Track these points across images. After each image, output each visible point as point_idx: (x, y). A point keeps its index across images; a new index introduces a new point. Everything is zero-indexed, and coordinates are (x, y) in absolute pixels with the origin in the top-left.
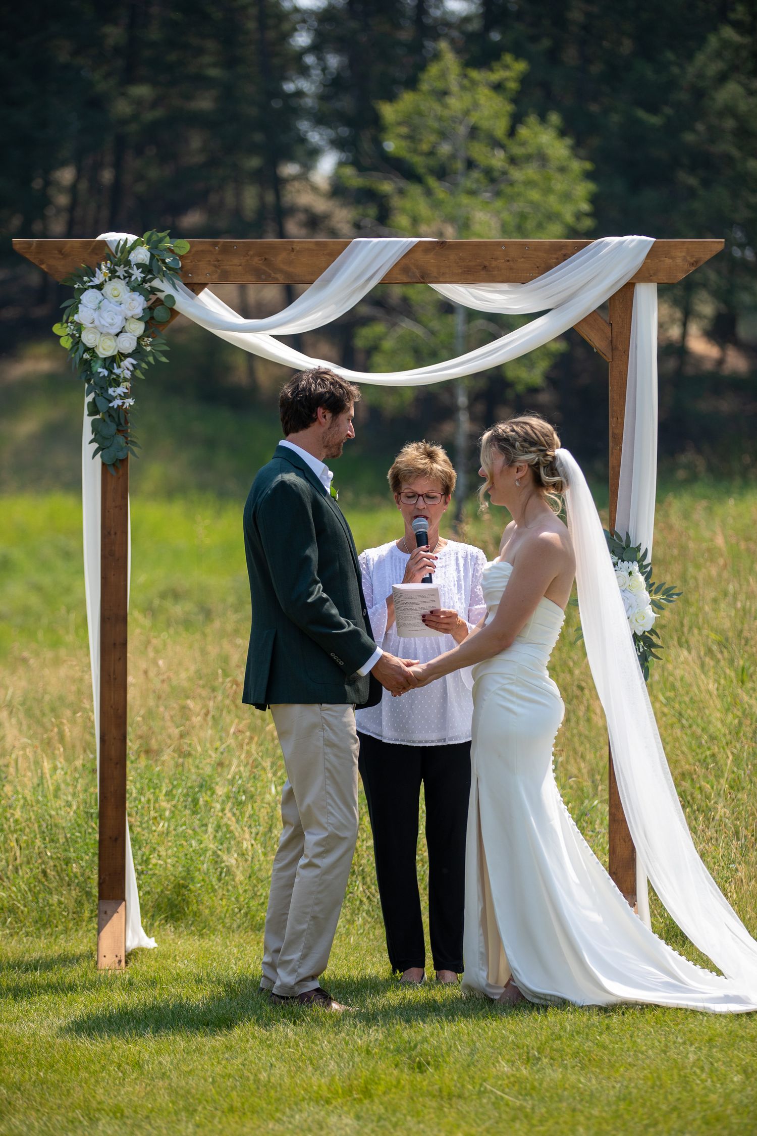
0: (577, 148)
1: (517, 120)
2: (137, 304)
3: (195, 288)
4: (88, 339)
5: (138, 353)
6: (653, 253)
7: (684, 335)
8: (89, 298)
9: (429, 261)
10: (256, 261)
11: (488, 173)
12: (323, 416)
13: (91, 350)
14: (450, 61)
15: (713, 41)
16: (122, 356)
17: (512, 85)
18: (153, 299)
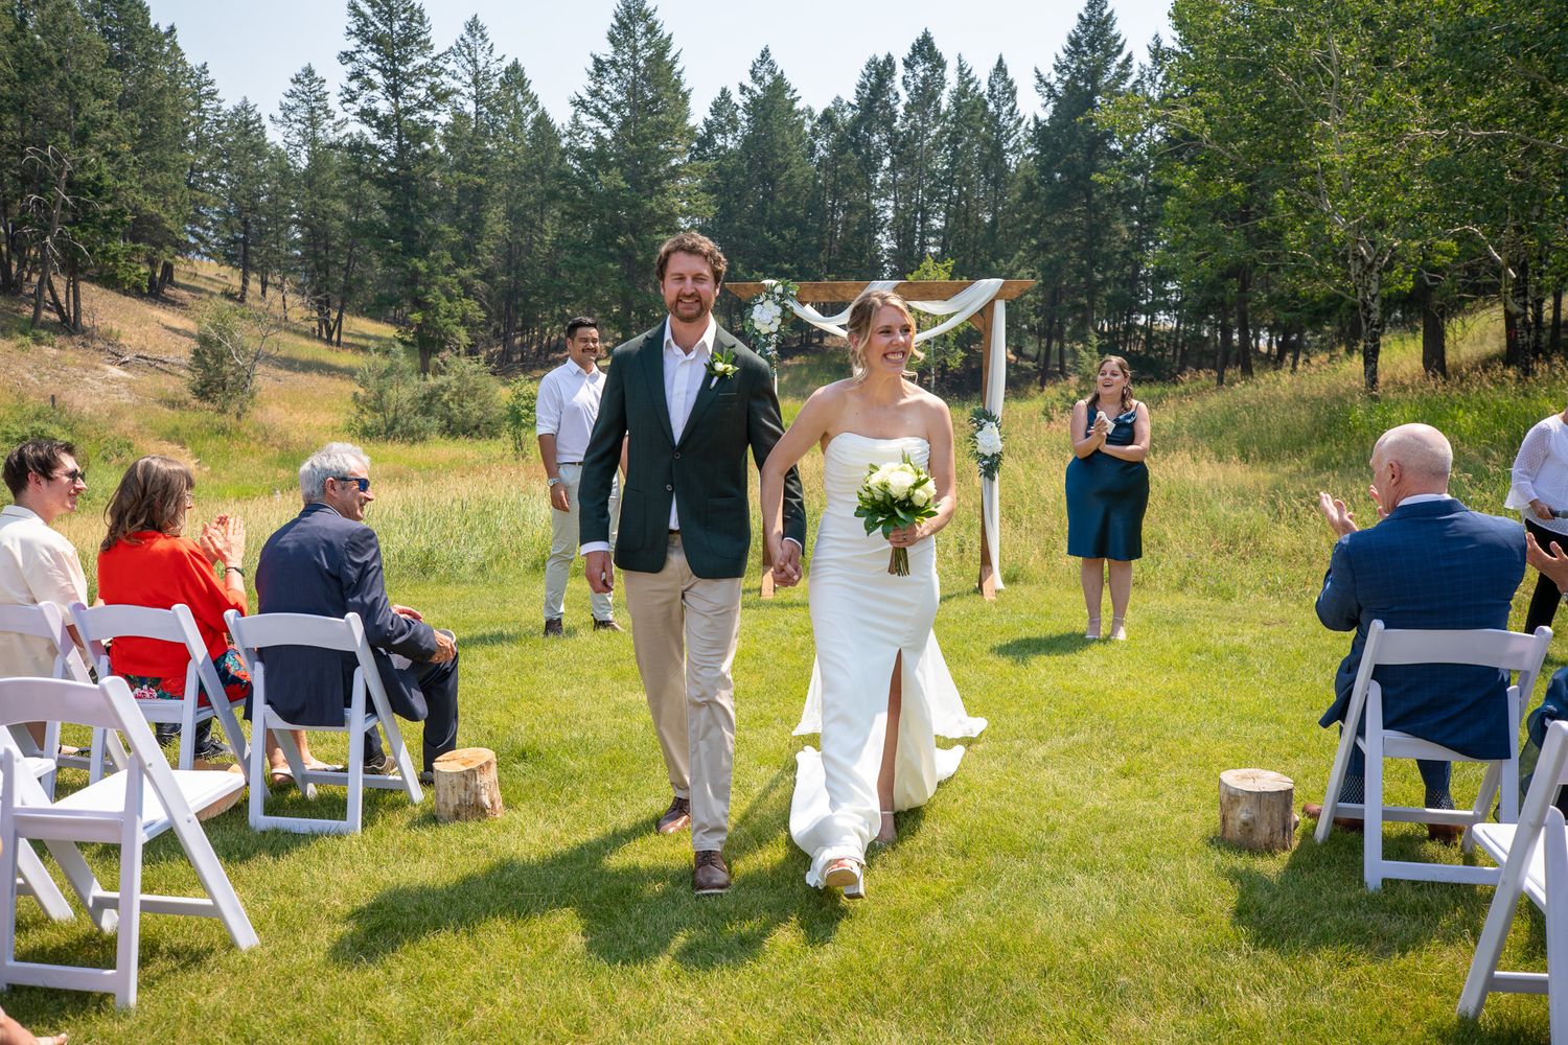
2: (778, 310)
3: (803, 304)
4: (757, 326)
5: (778, 332)
6: (1003, 286)
8: (757, 308)
10: (830, 291)
13: (758, 331)
14: (929, 261)
15: (1016, 256)
16: (772, 333)
17: (950, 269)
18: (785, 308)
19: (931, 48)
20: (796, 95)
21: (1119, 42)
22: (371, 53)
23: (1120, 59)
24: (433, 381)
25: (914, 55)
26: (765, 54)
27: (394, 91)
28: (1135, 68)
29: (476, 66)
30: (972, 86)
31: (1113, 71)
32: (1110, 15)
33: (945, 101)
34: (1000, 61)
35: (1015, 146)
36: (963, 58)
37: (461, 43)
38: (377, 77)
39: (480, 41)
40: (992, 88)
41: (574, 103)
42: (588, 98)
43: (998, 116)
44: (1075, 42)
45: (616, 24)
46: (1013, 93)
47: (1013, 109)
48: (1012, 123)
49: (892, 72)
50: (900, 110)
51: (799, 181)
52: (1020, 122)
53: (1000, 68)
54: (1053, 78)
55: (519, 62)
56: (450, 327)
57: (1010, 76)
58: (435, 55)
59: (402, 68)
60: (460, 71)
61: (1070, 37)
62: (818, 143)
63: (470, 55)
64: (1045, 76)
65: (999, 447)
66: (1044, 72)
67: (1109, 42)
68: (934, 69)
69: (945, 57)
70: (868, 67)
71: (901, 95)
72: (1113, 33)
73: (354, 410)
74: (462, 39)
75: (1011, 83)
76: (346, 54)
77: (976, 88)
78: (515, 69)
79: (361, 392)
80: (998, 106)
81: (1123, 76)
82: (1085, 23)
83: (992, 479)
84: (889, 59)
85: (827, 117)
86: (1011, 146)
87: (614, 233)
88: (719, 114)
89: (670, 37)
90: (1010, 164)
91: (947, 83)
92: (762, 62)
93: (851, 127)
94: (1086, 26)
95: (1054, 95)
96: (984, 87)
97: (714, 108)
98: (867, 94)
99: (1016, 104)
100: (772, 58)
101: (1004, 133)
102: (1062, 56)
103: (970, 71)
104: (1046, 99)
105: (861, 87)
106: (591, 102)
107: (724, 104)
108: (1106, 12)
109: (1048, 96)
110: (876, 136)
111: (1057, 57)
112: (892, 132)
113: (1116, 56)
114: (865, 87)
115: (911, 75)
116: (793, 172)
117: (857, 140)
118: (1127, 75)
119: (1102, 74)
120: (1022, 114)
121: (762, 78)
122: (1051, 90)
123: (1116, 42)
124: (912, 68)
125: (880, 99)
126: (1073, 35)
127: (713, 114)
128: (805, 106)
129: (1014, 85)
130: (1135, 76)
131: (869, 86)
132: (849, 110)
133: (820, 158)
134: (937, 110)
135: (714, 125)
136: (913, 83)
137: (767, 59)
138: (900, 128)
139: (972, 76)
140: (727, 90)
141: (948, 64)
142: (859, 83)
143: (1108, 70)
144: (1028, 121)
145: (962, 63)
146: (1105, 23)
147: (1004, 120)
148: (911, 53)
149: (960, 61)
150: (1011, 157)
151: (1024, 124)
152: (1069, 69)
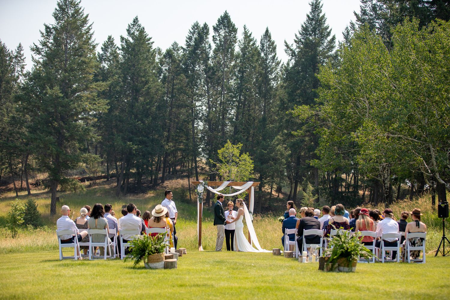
1: (241, 154)
2: (203, 188)
3: (209, 186)
4: (198, 191)
7: (271, 191)
8: (199, 187)
9: (232, 184)
10: (215, 184)
11: (236, 162)
12: (221, 198)
14: (229, 143)
15: (276, 138)
16: (202, 193)
17: (240, 148)
18: (205, 187)
19: (229, 21)
20: (151, 41)
21: (328, 30)
23: (329, 38)
25: (219, 25)
26: (136, 21)
28: (337, 44)
30: (251, 43)
31: (325, 44)
32: (323, 16)
33: (237, 49)
34: (267, 31)
35: (275, 77)
36: (247, 27)
40: (263, 45)
41: (33, 50)
42: (41, 47)
43: (266, 60)
44: (305, 29)
45: (58, 8)
46: (274, 49)
47: (274, 57)
48: (274, 64)
49: (207, 33)
50: (211, 54)
51: (153, 90)
52: (278, 64)
53: (267, 35)
54: (294, 47)
57: (273, 39)
61: (302, 26)
62: (163, 68)
64: (290, 45)
66: (290, 44)
67: (323, 30)
68: (230, 32)
69: (236, 27)
70: (193, 27)
71: (212, 46)
72: (325, 25)
75: (273, 43)
77: (254, 44)
80: (265, 55)
81: (331, 47)
82: (310, 19)
84: (206, 26)
85: (169, 54)
86: (273, 77)
87: (52, 120)
88: (107, 51)
89: (87, 17)
90: (273, 86)
91: (238, 40)
92: (134, 25)
93: (182, 60)
94: (311, 21)
95: (295, 55)
96: (258, 44)
97: (103, 47)
98: (192, 43)
99: (276, 54)
100: (139, 23)
101: (269, 69)
102: (299, 35)
103: (251, 34)
104: (291, 57)
105: (189, 39)
106: (42, 49)
107: (110, 45)
108: (321, 15)
109: (292, 55)
110: (197, 66)
111: (296, 36)
112: (206, 66)
113: (327, 37)
114: (192, 39)
115: (217, 35)
116: (150, 86)
117: (186, 68)
118: (333, 47)
119: (319, 46)
120: (279, 60)
121: (133, 33)
122: (293, 52)
123: (326, 30)
124: (218, 31)
125: (200, 48)
126: (304, 26)
127: (103, 51)
128: (156, 47)
129: (275, 44)
130: (337, 48)
131: (193, 39)
132: (182, 50)
133: (165, 77)
134: (232, 53)
135: (103, 56)
136: (218, 39)
137: (137, 23)
138: (211, 63)
139: (252, 37)
140: (112, 38)
141: (238, 30)
142: (187, 36)
143: (323, 44)
144: (282, 65)
145: (246, 30)
146: (321, 20)
147: (269, 62)
148: (217, 24)
149: (245, 29)
150: (273, 82)
151: (280, 65)
152: (302, 42)
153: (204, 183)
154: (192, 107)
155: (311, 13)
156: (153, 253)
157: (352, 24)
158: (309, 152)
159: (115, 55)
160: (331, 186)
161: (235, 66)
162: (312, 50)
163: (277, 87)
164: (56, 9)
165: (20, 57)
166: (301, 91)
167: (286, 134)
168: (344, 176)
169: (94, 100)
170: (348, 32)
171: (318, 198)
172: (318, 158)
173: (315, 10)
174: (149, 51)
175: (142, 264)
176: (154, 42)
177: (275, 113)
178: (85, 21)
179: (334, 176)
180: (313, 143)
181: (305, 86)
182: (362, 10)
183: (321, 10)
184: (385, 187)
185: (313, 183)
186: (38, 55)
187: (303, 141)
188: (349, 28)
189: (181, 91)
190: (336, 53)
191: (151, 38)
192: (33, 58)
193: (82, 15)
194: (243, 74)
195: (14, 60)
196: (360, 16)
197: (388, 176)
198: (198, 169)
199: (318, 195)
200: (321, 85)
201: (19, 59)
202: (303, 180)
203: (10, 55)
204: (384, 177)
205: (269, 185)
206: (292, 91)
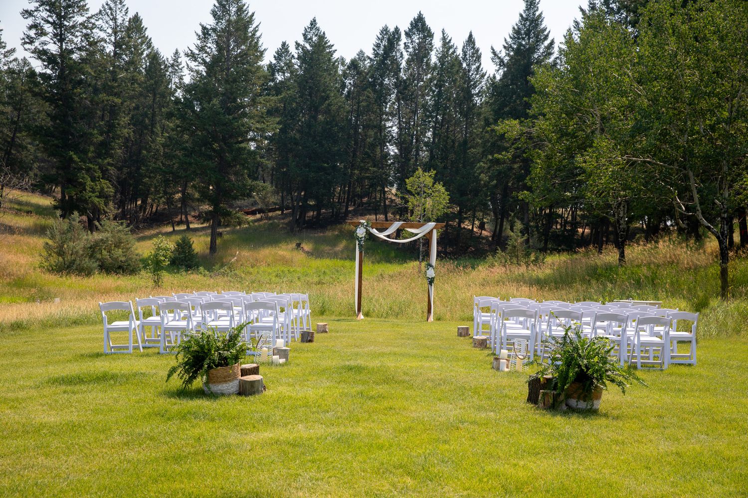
0: (446, 190)
1: (434, 183)
2: (365, 230)
3: (373, 228)
4: (358, 235)
5: (365, 237)
7: (473, 228)
8: (358, 229)
9: (405, 225)
10: (381, 225)
11: (428, 194)
13: (358, 237)
14: (420, 171)
16: (362, 237)
17: (433, 176)
18: (367, 230)
19: (424, 24)
20: (333, 48)
21: (546, 33)
22: (45, 12)
23: (546, 43)
24: (97, 236)
25: (412, 29)
26: (313, 23)
27: (60, 38)
28: (556, 50)
29: (116, 22)
30: (451, 51)
31: (541, 50)
32: (540, 15)
33: (434, 59)
34: (471, 36)
35: (479, 92)
36: (446, 31)
37: (106, 7)
38: (49, 28)
39: (119, 6)
40: (465, 53)
41: (187, 55)
42: (197, 52)
43: (469, 71)
44: (517, 32)
45: (217, 5)
46: (479, 57)
47: (478, 67)
48: (478, 76)
49: (399, 39)
50: (403, 64)
51: (334, 108)
52: (483, 76)
53: (471, 40)
54: (503, 54)
55: (139, 15)
56: (93, 198)
57: (477, 45)
58: (89, 15)
59: (66, 23)
60: (105, 26)
61: (514, 28)
62: (347, 82)
63: (112, 14)
64: (498, 52)
65: (434, 275)
66: (497, 50)
67: (539, 32)
68: (425, 38)
69: (432, 31)
70: (382, 33)
71: (404, 54)
72: (542, 26)
73: (45, 254)
74: (107, 4)
75: (478, 50)
76: (27, 11)
77: (454, 52)
78: (136, 20)
79: (50, 242)
80: (468, 65)
81: (549, 54)
82: (523, 19)
83: (432, 285)
84: (397, 30)
85: (354, 64)
86: (477, 92)
87: (212, 141)
88: (280, 60)
89: (253, 15)
90: (476, 103)
91: (434, 47)
92: (311, 29)
93: (369, 72)
94: (525, 21)
95: (504, 64)
96: (459, 52)
97: (277, 55)
98: (381, 52)
99: (480, 64)
100: (317, 26)
101: (472, 83)
102: (509, 40)
103: (450, 40)
104: (498, 66)
105: (376, 47)
106: (198, 55)
107: (284, 53)
108: (537, 13)
109: (500, 65)
110: (386, 79)
111: (505, 40)
112: (397, 79)
113: (544, 41)
114: (380, 47)
115: (410, 41)
116: (331, 102)
117: (374, 81)
118: (551, 54)
119: (534, 52)
120: (484, 71)
121: (311, 39)
122: (502, 61)
123: (543, 32)
124: (411, 37)
125: (390, 57)
126: (516, 27)
127: (276, 59)
128: (339, 56)
129: (480, 52)
130: (556, 54)
131: (382, 47)
132: (369, 61)
133: (349, 92)
134: (428, 64)
135: (276, 67)
136: (411, 46)
137: (315, 26)
138: (403, 76)
139: (451, 44)
140: (287, 44)
141: (435, 35)
142: (375, 43)
143: (538, 50)
144: (488, 77)
145: (445, 35)
146: (537, 20)
147: (472, 74)
148: (410, 28)
149: (443, 34)
150: (477, 99)
151: (486, 77)
152: (513, 48)
153: (366, 224)
154: (381, 128)
155: (525, 11)
156: (217, 366)
157: (577, 23)
158: (518, 182)
159: (289, 65)
160: (544, 223)
161: (431, 80)
162: (525, 58)
163: (481, 104)
164: (215, 6)
165: (177, 66)
166: (510, 108)
167: (491, 161)
168: (560, 211)
169: (263, 117)
170: (571, 34)
171: (529, 238)
172: (529, 189)
173: (530, 8)
174: (329, 60)
175: (199, 382)
176: (336, 50)
177: (477, 135)
178: (251, 20)
179: (548, 211)
180: (523, 171)
181: (515, 101)
182: (591, 4)
183: (538, 8)
184: (619, 228)
185: (522, 220)
186: (193, 62)
187: (511, 169)
188: (573, 29)
189: (368, 109)
190: (555, 61)
191: (333, 46)
192: (188, 66)
193: (247, 14)
194: (440, 89)
195: (170, 69)
196: (587, 12)
197: (624, 214)
198: (387, 201)
199: (528, 235)
200: (535, 93)
201: (177, 68)
202: (510, 215)
203: (164, 63)
204: (618, 216)
205: (469, 220)
206: (499, 109)
